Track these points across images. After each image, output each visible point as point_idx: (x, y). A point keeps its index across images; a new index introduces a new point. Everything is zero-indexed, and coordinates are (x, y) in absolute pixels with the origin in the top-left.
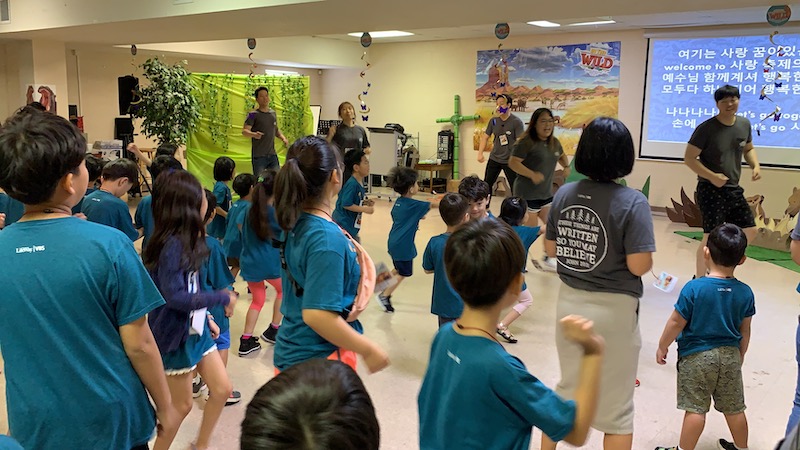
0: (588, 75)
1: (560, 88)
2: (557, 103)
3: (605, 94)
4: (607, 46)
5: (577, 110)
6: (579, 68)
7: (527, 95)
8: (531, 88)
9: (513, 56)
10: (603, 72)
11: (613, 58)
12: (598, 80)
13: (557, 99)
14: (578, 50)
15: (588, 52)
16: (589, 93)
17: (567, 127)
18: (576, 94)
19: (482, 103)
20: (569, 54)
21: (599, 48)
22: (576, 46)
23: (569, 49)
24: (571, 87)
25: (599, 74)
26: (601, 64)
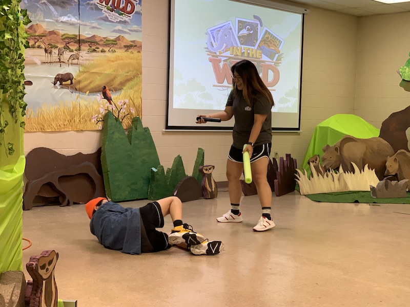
2: (67, 55)
3: (128, 47)
13: (67, 48)
25: (119, 19)
26: (121, 7)
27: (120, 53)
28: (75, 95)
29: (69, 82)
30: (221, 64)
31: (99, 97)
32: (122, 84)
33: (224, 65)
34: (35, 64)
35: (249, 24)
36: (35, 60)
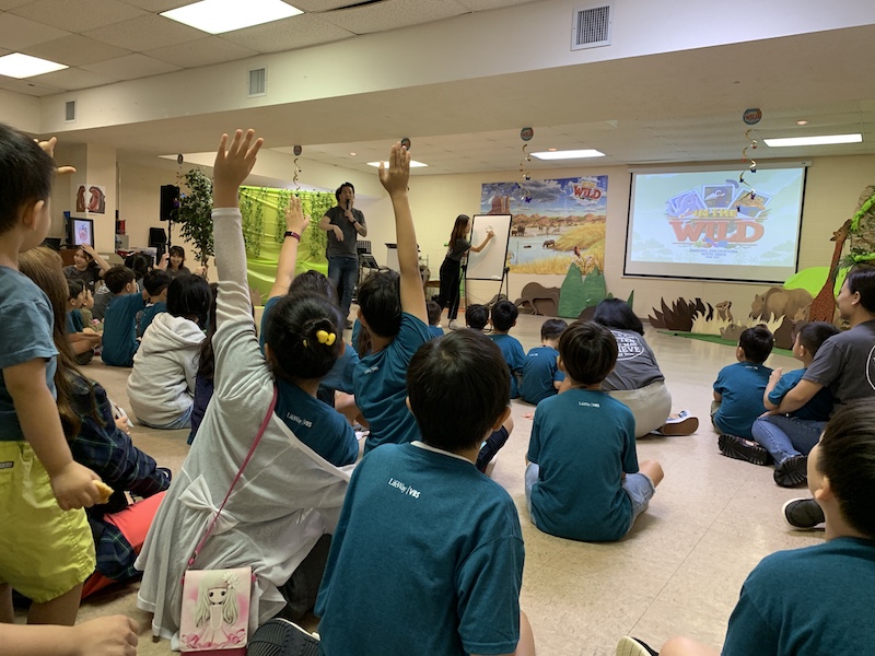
0: (579, 205)
1: (555, 215)
2: (552, 229)
3: (594, 221)
4: (595, 180)
5: (569, 235)
6: (572, 199)
7: (527, 222)
8: (529, 215)
9: (513, 188)
10: (593, 202)
11: (600, 189)
12: (588, 208)
13: (552, 225)
14: (571, 183)
15: (580, 186)
16: (580, 220)
17: (560, 250)
18: (569, 220)
20: (563, 187)
21: (589, 181)
22: (569, 180)
23: (563, 182)
24: (564, 215)
25: (589, 203)
26: (590, 195)
27: (588, 225)
28: (556, 252)
29: (553, 245)
30: (683, 226)
31: (572, 253)
32: (589, 245)
33: (687, 226)
35: (719, 188)
36: (534, 234)
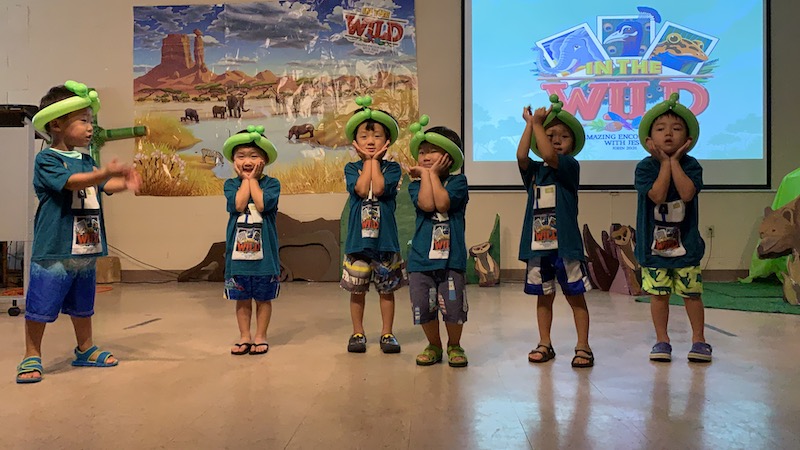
0: (360, 54)
6: (344, 42)
7: (247, 88)
8: (252, 73)
9: (210, 18)
10: (387, 48)
11: (402, 23)
12: (381, 61)
15: (358, 16)
17: (327, 144)
19: (149, 105)
20: (321, 18)
21: (378, 7)
25: (380, 50)
26: (382, 34)
29: (308, 134)
30: (568, 93)
33: (574, 91)
34: (264, 117)
36: (264, 112)
